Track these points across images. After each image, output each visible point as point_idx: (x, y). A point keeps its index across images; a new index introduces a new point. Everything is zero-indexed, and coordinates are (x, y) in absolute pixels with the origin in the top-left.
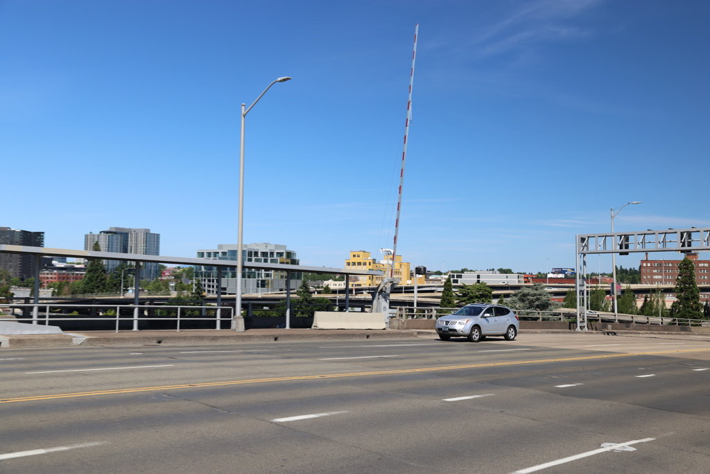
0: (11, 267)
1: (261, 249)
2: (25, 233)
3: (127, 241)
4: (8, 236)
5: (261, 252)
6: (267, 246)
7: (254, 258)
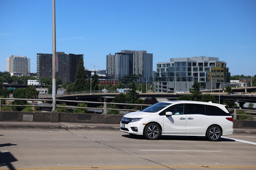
0: (65, 76)
1: (198, 61)
2: (71, 55)
3: (132, 59)
4: (63, 57)
5: (198, 63)
6: (203, 59)
7: (192, 67)
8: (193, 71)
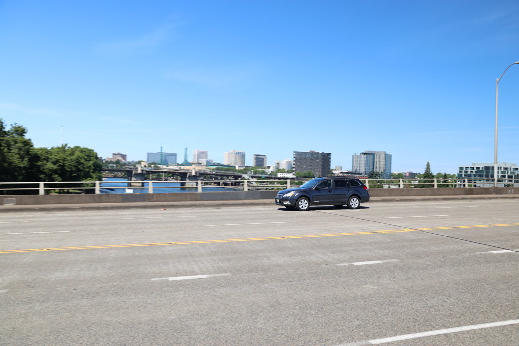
0: (317, 171)
2: (323, 154)
3: (373, 158)
5: (503, 168)
6: (505, 164)
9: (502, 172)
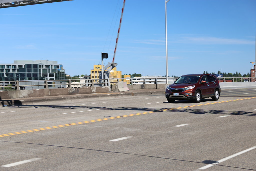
5: (45, 65)
6: (47, 62)
7: (42, 69)
8: (43, 72)
9: (44, 71)
